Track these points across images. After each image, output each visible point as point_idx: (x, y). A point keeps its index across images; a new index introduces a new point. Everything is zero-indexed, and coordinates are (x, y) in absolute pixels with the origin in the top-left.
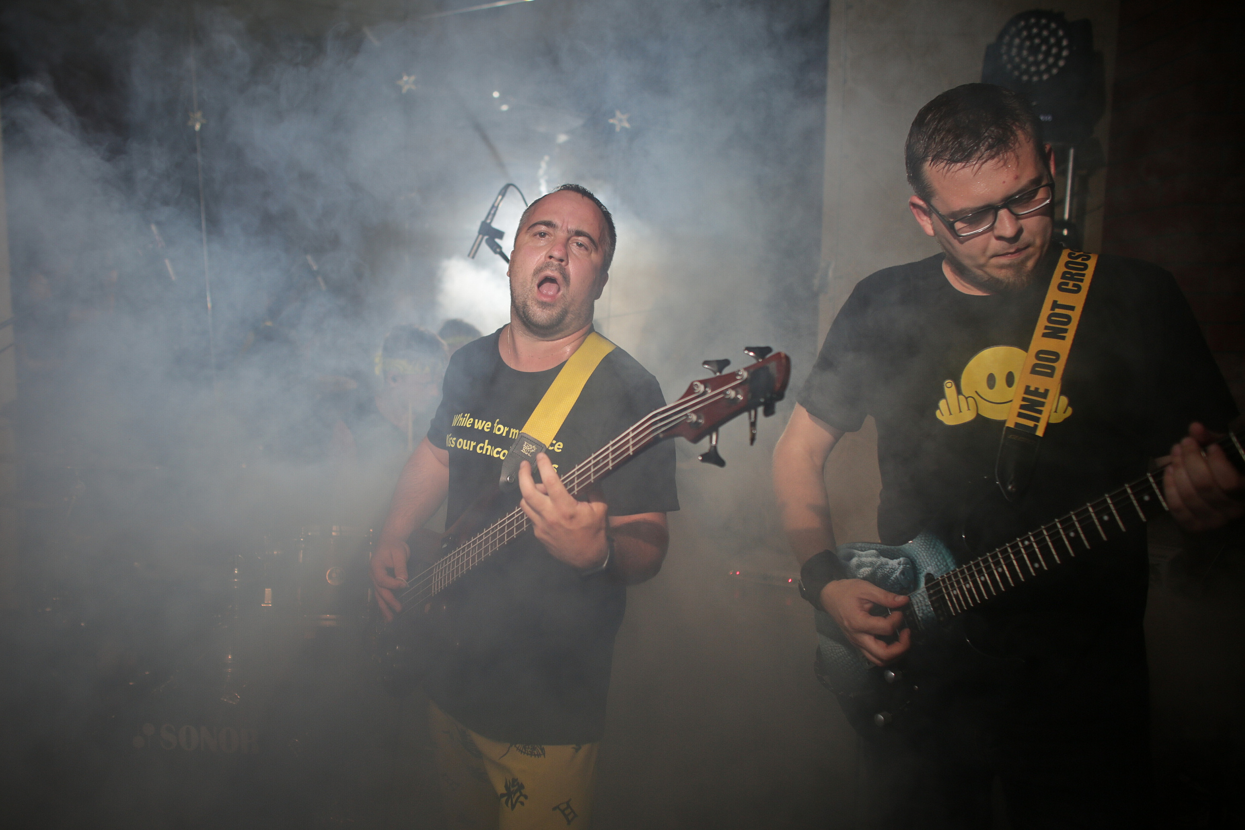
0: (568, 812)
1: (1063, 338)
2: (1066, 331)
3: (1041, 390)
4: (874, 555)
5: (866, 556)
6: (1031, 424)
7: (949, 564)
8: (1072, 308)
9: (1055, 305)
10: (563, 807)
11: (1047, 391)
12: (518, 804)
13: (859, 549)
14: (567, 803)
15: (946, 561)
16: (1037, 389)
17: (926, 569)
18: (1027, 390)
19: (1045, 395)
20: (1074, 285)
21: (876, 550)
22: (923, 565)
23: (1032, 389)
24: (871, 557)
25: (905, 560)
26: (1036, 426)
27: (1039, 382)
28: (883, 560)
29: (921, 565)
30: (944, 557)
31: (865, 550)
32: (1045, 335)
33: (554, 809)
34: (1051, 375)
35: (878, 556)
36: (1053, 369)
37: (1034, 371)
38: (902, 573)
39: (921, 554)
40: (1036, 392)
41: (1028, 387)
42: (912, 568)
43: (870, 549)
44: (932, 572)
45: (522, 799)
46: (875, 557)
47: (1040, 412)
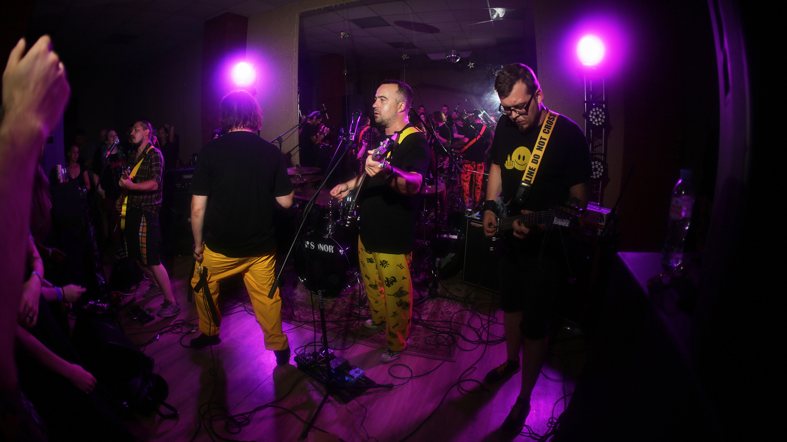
0: (401, 266)
1: (542, 150)
2: (542, 148)
3: (534, 169)
6: (529, 179)
8: (545, 139)
9: (541, 138)
10: (399, 265)
11: (535, 169)
12: (386, 267)
14: (401, 264)
16: (532, 168)
19: (534, 170)
20: (548, 131)
23: (531, 168)
26: (531, 180)
32: (537, 149)
33: (397, 266)
34: (537, 163)
36: (537, 161)
40: (532, 169)
41: (530, 167)
45: (387, 265)
47: (532, 176)
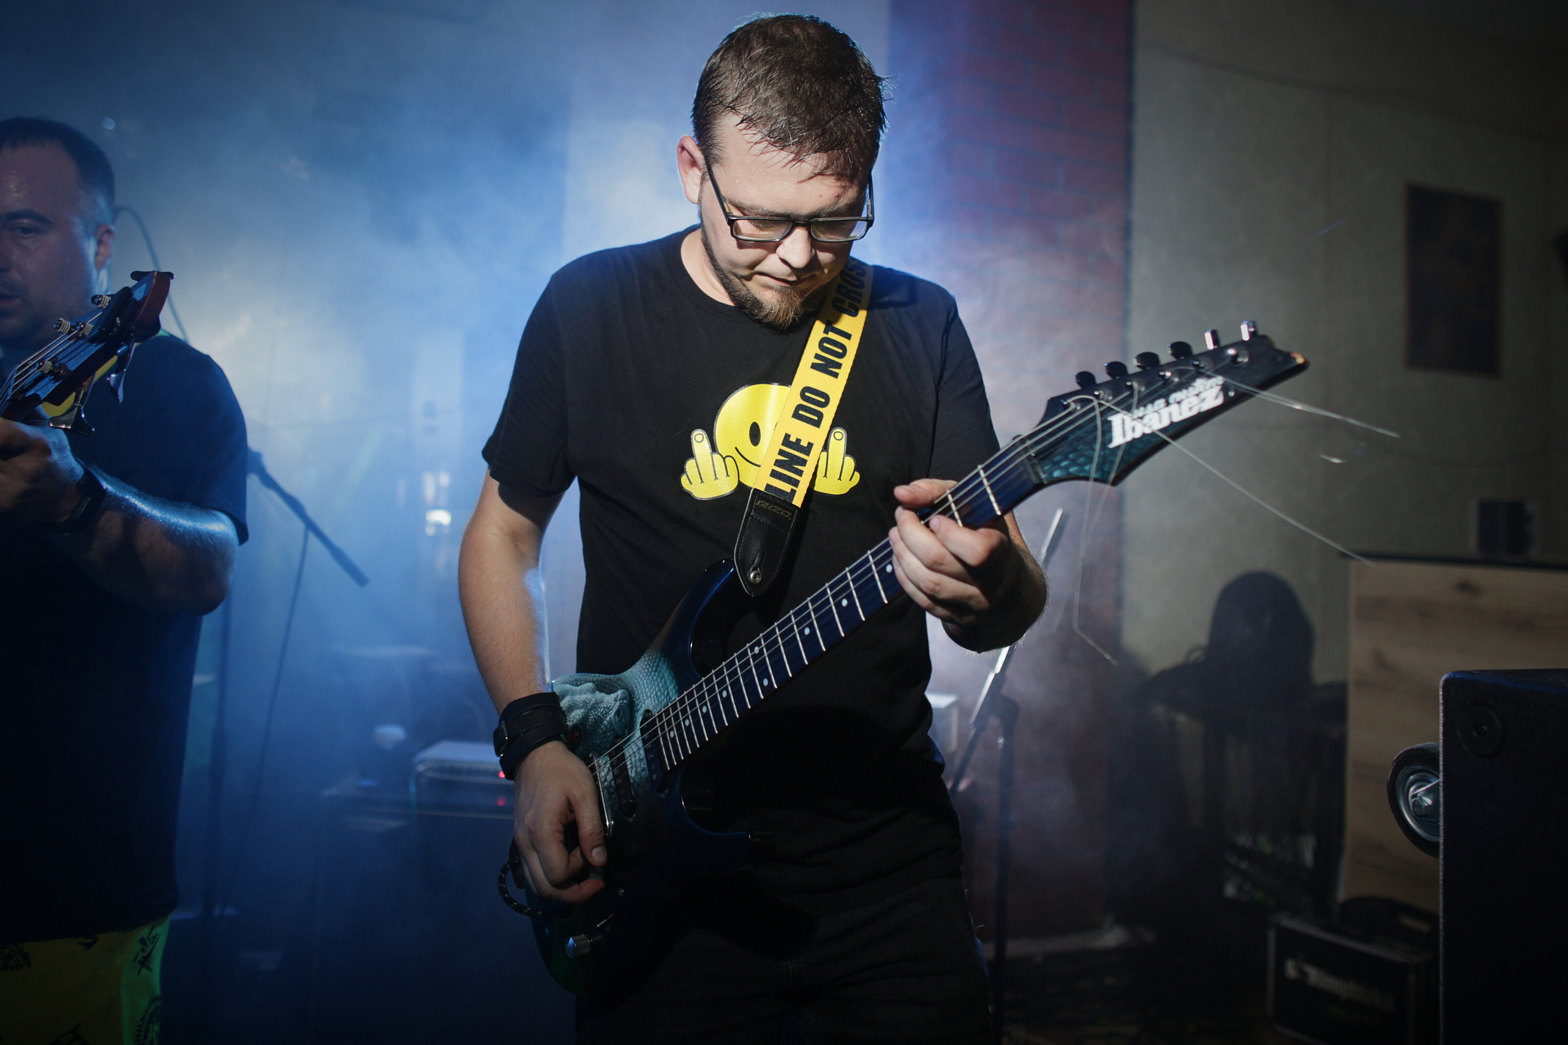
1: (836, 375)
2: (839, 366)
3: (804, 443)
4: (589, 691)
5: (580, 693)
6: (783, 486)
7: (671, 693)
8: (848, 336)
9: (830, 328)
11: (810, 445)
13: (574, 683)
15: (667, 689)
16: (798, 441)
17: (644, 703)
18: (786, 441)
19: (807, 450)
20: (851, 305)
21: (594, 682)
22: (642, 698)
23: (793, 439)
24: (585, 693)
25: (623, 693)
26: (793, 492)
27: (803, 432)
28: (599, 695)
29: (639, 699)
30: (666, 683)
31: (581, 684)
34: (817, 424)
35: (593, 692)
36: (820, 416)
37: (796, 415)
38: (618, 713)
39: (641, 682)
40: (796, 445)
41: (787, 436)
42: (630, 704)
43: (586, 681)
44: (651, 708)
46: (591, 693)
47: (800, 473)
